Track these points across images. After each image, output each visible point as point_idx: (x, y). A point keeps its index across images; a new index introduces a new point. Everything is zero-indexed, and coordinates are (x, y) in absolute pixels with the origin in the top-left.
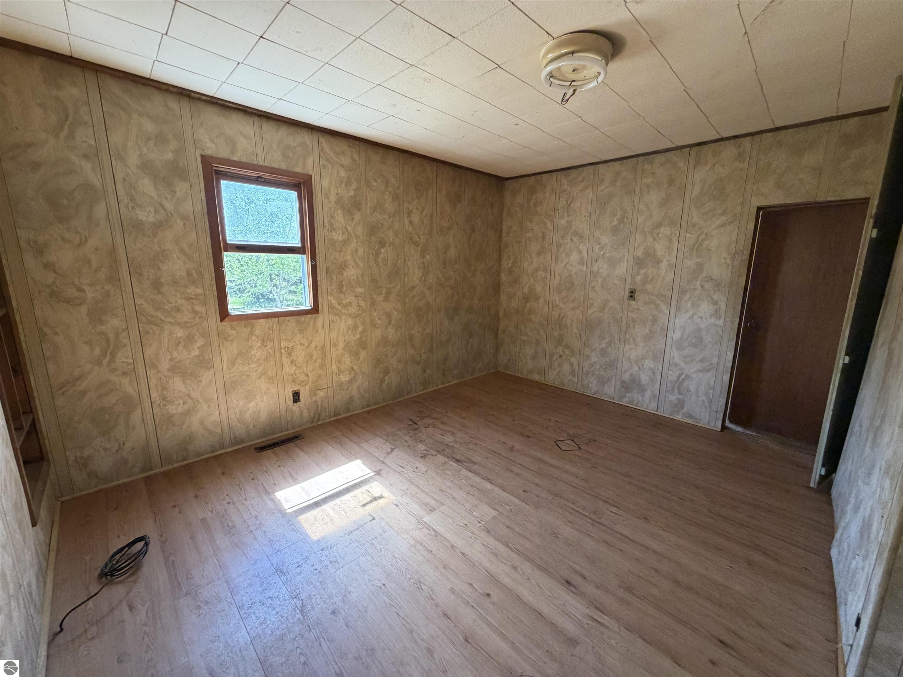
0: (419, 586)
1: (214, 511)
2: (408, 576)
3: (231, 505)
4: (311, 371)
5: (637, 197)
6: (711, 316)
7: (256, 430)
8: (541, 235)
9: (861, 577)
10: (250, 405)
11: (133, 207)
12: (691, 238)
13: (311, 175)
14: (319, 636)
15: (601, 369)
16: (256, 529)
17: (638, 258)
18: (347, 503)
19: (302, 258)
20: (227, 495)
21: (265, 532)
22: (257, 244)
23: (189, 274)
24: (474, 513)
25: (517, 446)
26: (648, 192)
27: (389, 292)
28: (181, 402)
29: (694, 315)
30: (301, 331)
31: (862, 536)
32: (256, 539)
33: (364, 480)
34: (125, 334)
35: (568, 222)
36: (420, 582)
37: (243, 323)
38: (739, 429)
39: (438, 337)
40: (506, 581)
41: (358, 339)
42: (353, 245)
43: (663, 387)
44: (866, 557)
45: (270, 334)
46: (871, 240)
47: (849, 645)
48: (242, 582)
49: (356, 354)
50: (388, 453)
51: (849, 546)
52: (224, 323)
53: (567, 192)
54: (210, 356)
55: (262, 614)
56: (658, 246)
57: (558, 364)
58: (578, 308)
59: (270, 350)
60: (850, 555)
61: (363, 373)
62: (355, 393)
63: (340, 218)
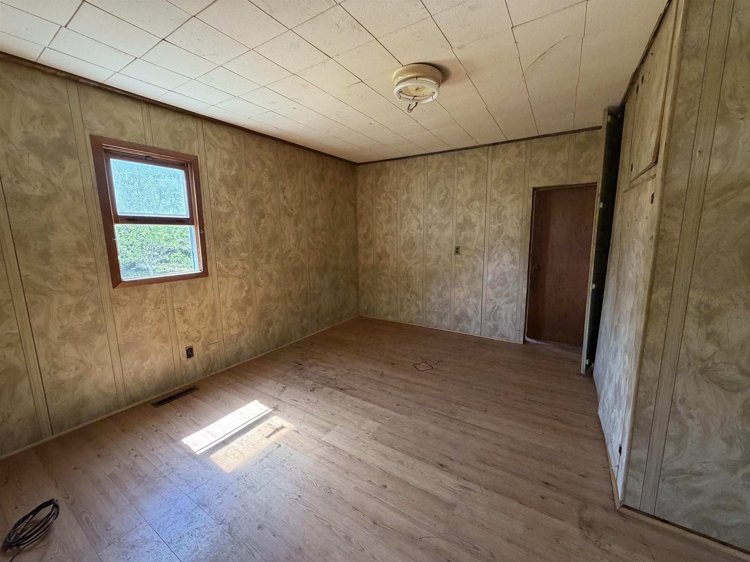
0: (329, 491)
1: (122, 466)
2: (318, 485)
3: (139, 458)
4: (203, 328)
5: (456, 180)
6: (511, 263)
7: (152, 386)
8: (387, 208)
9: (619, 421)
10: (145, 364)
11: (17, 182)
12: (494, 208)
13: (197, 156)
14: (251, 549)
15: (440, 307)
16: (170, 474)
17: (459, 224)
18: (253, 437)
19: (191, 229)
20: (132, 449)
21: (179, 474)
22: (148, 216)
23: (79, 244)
24: (362, 427)
25: (386, 372)
26: (463, 176)
27: (269, 256)
28: (73, 368)
29: (499, 264)
30: (193, 293)
31: (616, 396)
32: (171, 482)
33: (264, 416)
34: (10, 305)
35: (407, 197)
36: (329, 488)
37: (136, 288)
38: (534, 341)
39: (311, 291)
40: (396, 473)
41: (245, 297)
42: (237, 216)
43: (484, 317)
44: (620, 408)
45: (162, 297)
46: (600, 209)
47: (617, 466)
48: (166, 521)
49: (243, 310)
50: (281, 391)
51: (609, 406)
52: (116, 290)
53: (405, 175)
54: (103, 320)
55: (192, 544)
56: (472, 215)
57: (407, 307)
58: (419, 262)
59: (163, 312)
60: (610, 410)
61: (250, 326)
62: (243, 344)
63: (224, 193)
